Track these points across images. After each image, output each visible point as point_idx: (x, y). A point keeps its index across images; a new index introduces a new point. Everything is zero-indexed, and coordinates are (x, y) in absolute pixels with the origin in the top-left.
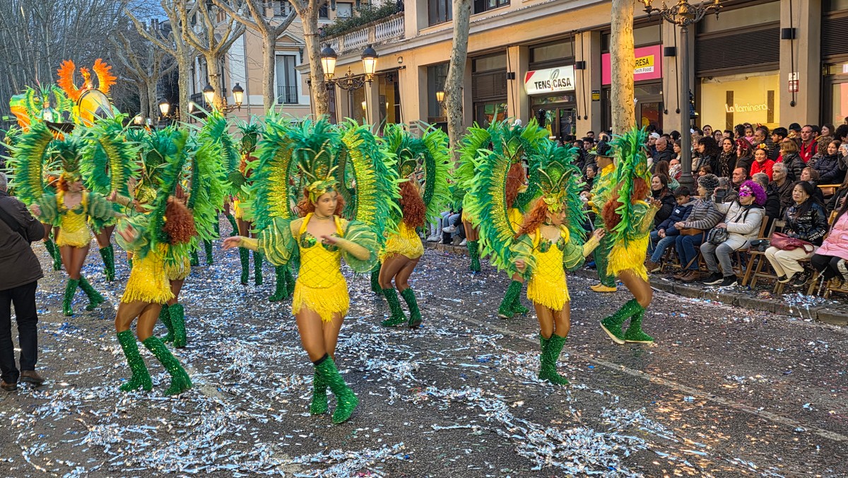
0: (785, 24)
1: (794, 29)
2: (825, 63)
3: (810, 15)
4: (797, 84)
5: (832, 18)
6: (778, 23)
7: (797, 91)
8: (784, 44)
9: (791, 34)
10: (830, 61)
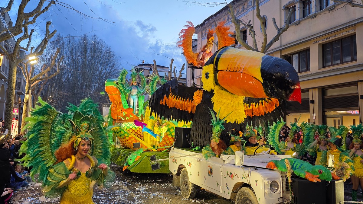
0: (311, 99)
1: (314, 101)
2: (324, 112)
3: (318, 97)
4: (315, 117)
5: (325, 98)
6: (309, 98)
7: (315, 119)
8: (311, 105)
9: (313, 102)
10: (325, 111)
